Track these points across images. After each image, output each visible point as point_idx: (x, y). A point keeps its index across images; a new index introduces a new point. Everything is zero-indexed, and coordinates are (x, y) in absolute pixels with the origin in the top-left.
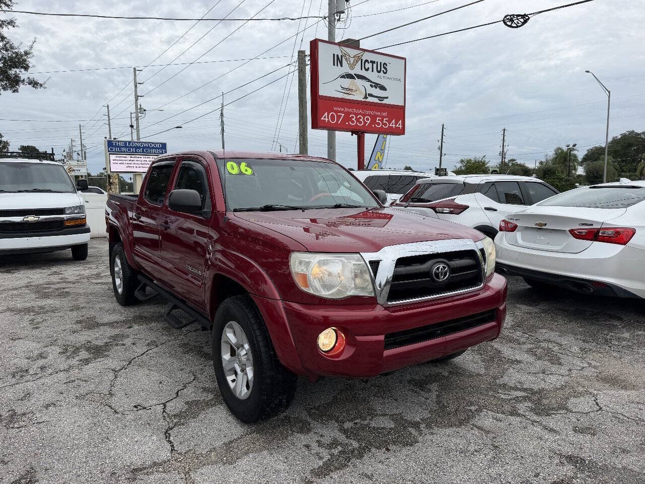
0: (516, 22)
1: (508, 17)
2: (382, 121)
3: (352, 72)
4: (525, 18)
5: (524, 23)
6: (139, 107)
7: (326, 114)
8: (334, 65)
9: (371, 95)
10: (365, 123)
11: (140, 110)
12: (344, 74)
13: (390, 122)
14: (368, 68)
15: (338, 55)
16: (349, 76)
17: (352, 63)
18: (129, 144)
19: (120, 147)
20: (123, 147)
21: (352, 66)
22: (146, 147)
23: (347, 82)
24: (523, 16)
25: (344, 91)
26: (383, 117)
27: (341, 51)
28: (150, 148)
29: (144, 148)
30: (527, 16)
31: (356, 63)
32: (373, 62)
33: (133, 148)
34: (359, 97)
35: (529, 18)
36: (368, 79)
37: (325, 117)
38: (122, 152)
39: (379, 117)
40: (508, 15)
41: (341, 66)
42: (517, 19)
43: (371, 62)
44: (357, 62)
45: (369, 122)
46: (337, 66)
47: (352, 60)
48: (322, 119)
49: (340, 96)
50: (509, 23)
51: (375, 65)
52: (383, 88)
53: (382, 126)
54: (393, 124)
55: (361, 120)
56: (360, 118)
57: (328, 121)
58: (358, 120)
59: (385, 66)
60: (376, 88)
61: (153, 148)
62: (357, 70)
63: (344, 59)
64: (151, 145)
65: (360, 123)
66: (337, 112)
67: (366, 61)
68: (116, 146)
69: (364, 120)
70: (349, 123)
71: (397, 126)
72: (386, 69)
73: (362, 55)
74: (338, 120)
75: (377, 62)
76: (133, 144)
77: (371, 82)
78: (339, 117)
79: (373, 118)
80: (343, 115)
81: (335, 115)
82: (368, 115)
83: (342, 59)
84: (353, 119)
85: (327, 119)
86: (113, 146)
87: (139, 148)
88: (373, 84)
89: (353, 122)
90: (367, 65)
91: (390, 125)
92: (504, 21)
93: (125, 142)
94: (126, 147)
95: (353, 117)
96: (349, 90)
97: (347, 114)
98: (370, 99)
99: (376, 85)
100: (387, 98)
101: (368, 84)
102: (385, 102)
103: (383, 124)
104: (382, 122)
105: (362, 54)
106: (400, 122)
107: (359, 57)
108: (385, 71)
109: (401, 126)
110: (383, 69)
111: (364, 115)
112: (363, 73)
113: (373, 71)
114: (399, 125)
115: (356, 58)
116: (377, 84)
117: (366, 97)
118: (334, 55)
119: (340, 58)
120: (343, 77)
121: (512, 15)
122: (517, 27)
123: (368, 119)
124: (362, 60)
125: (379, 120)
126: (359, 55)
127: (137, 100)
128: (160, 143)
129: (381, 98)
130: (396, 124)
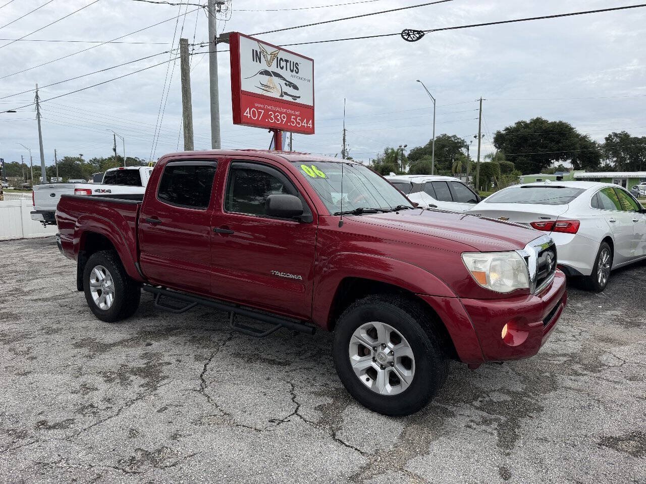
0: (412, 37)
1: (406, 32)
2: (295, 119)
3: (270, 69)
4: (420, 34)
5: (419, 38)
7: (248, 110)
8: (254, 61)
9: (286, 94)
10: (282, 121)
13: (302, 121)
14: (283, 67)
15: (256, 51)
16: (266, 73)
17: (269, 60)
21: (269, 64)
23: (265, 79)
24: (419, 32)
26: (297, 116)
27: (260, 48)
30: (422, 32)
31: (273, 61)
32: (287, 61)
34: (276, 95)
35: (424, 34)
37: (247, 113)
39: (294, 115)
40: (406, 30)
41: (260, 62)
42: (414, 34)
43: (285, 60)
44: (274, 59)
45: (285, 120)
46: (257, 62)
47: (269, 57)
48: (245, 114)
49: (260, 92)
50: (406, 37)
51: (288, 64)
52: (296, 88)
53: (296, 125)
54: (304, 124)
55: (278, 118)
56: (278, 116)
57: (250, 117)
58: (276, 117)
59: (296, 66)
60: (290, 87)
62: (273, 68)
63: (262, 55)
65: (278, 121)
66: (257, 108)
67: (281, 59)
69: (281, 118)
70: (268, 120)
72: (297, 68)
74: (259, 117)
75: (290, 61)
78: (260, 113)
79: (289, 116)
80: (263, 111)
81: (256, 111)
82: (284, 113)
83: (260, 55)
84: (272, 117)
85: (249, 115)
88: (288, 83)
89: (272, 120)
90: (282, 64)
91: (303, 124)
92: (402, 34)
95: (271, 114)
96: (266, 87)
97: (267, 111)
98: (286, 98)
99: (290, 84)
102: (298, 101)
103: (297, 122)
104: (296, 121)
105: (277, 52)
106: (311, 122)
107: (275, 54)
108: (297, 71)
109: (311, 126)
110: (295, 69)
111: (281, 113)
112: (278, 71)
113: (287, 70)
114: (310, 124)
115: (273, 56)
117: (282, 96)
118: (253, 50)
119: (259, 54)
120: (262, 73)
121: (409, 30)
122: (413, 41)
123: (284, 117)
124: (277, 58)
125: (293, 118)
126: (275, 53)
129: (295, 97)
130: (307, 124)
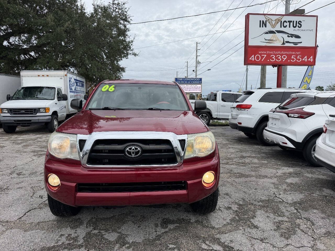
2: (296, 57)
3: (274, 30)
6: (197, 61)
7: (253, 56)
8: (260, 27)
9: (288, 42)
10: (282, 59)
11: (198, 63)
12: (267, 31)
13: (303, 58)
14: (286, 26)
15: (263, 21)
16: (271, 32)
17: (273, 24)
18: (185, 79)
19: (180, 81)
20: (182, 81)
21: (273, 26)
22: (192, 81)
23: (270, 36)
25: (267, 42)
26: (297, 55)
27: (266, 18)
28: (194, 81)
29: (191, 81)
31: (277, 24)
32: (290, 22)
33: (186, 81)
34: (279, 44)
36: (286, 32)
38: (181, 83)
39: (294, 55)
41: (266, 27)
43: (289, 21)
45: (285, 59)
46: (263, 27)
47: (274, 22)
48: (250, 59)
49: (264, 44)
51: (292, 24)
52: (298, 37)
53: (296, 61)
54: (305, 59)
56: (278, 57)
57: (255, 60)
58: (276, 58)
59: (300, 23)
60: (292, 37)
61: (196, 81)
62: (278, 28)
64: (195, 79)
65: (279, 59)
66: (261, 54)
67: (285, 21)
68: (179, 81)
69: (281, 58)
70: (270, 60)
71: (309, 60)
72: (301, 25)
73: (282, 19)
74: (262, 59)
75: (294, 21)
76: (186, 79)
77: (288, 34)
78: (262, 57)
79: (289, 56)
80: (266, 55)
81: (260, 56)
82: (284, 54)
83: (266, 23)
84: (273, 58)
85: (253, 59)
86: (178, 81)
87: (189, 81)
88: (290, 35)
89: (273, 59)
90: (285, 24)
91: (303, 60)
93: (183, 78)
94: (183, 81)
96: (270, 41)
97: (269, 55)
98: (287, 45)
100: (301, 42)
101: (285, 36)
102: (299, 45)
103: (297, 59)
106: (312, 57)
107: (279, 20)
108: (300, 26)
110: (298, 25)
111: (282, 55)
112: (283, 29)
113: (290, 27)
114: (311, 59)
115: (277, 21)
116: (293, 35)
117: (283, 44)
118: (260, 21)
120: (267, 33)
123: (284, 57)
124: (281, 21)
125: (293, 57)
127: (197, 58)
128: (199, 78)
129: (296, 43)
130: (308, 59)
